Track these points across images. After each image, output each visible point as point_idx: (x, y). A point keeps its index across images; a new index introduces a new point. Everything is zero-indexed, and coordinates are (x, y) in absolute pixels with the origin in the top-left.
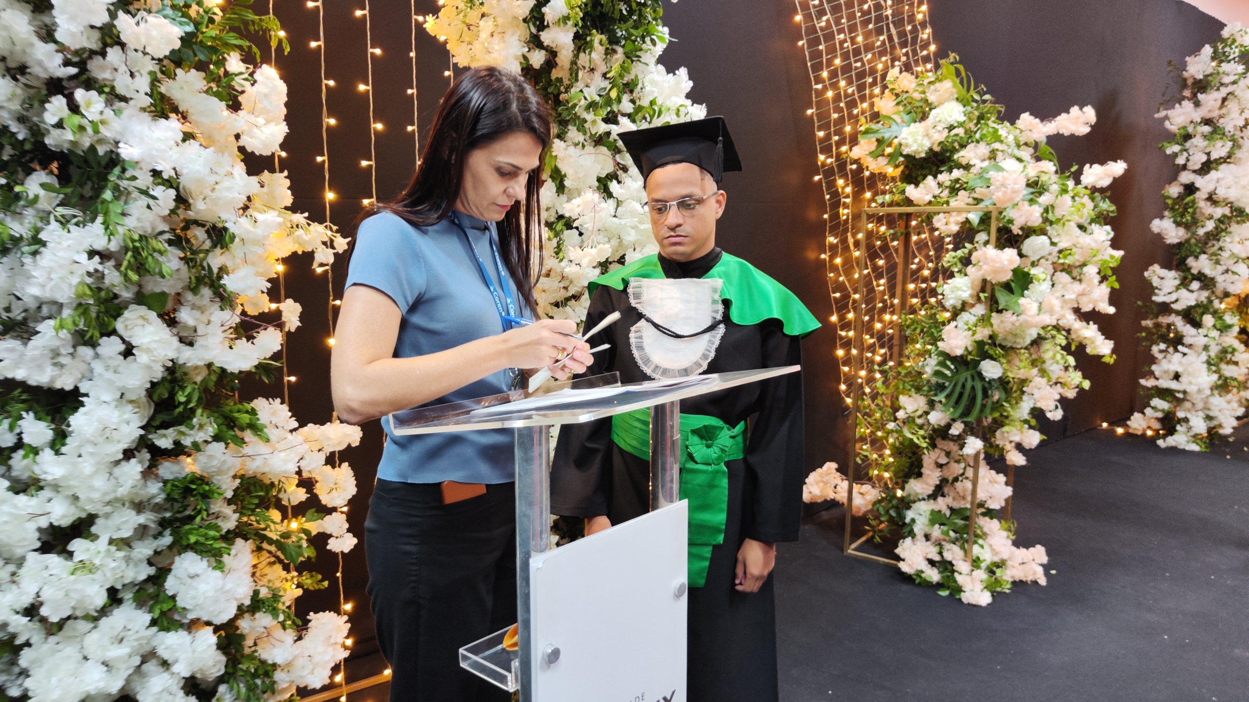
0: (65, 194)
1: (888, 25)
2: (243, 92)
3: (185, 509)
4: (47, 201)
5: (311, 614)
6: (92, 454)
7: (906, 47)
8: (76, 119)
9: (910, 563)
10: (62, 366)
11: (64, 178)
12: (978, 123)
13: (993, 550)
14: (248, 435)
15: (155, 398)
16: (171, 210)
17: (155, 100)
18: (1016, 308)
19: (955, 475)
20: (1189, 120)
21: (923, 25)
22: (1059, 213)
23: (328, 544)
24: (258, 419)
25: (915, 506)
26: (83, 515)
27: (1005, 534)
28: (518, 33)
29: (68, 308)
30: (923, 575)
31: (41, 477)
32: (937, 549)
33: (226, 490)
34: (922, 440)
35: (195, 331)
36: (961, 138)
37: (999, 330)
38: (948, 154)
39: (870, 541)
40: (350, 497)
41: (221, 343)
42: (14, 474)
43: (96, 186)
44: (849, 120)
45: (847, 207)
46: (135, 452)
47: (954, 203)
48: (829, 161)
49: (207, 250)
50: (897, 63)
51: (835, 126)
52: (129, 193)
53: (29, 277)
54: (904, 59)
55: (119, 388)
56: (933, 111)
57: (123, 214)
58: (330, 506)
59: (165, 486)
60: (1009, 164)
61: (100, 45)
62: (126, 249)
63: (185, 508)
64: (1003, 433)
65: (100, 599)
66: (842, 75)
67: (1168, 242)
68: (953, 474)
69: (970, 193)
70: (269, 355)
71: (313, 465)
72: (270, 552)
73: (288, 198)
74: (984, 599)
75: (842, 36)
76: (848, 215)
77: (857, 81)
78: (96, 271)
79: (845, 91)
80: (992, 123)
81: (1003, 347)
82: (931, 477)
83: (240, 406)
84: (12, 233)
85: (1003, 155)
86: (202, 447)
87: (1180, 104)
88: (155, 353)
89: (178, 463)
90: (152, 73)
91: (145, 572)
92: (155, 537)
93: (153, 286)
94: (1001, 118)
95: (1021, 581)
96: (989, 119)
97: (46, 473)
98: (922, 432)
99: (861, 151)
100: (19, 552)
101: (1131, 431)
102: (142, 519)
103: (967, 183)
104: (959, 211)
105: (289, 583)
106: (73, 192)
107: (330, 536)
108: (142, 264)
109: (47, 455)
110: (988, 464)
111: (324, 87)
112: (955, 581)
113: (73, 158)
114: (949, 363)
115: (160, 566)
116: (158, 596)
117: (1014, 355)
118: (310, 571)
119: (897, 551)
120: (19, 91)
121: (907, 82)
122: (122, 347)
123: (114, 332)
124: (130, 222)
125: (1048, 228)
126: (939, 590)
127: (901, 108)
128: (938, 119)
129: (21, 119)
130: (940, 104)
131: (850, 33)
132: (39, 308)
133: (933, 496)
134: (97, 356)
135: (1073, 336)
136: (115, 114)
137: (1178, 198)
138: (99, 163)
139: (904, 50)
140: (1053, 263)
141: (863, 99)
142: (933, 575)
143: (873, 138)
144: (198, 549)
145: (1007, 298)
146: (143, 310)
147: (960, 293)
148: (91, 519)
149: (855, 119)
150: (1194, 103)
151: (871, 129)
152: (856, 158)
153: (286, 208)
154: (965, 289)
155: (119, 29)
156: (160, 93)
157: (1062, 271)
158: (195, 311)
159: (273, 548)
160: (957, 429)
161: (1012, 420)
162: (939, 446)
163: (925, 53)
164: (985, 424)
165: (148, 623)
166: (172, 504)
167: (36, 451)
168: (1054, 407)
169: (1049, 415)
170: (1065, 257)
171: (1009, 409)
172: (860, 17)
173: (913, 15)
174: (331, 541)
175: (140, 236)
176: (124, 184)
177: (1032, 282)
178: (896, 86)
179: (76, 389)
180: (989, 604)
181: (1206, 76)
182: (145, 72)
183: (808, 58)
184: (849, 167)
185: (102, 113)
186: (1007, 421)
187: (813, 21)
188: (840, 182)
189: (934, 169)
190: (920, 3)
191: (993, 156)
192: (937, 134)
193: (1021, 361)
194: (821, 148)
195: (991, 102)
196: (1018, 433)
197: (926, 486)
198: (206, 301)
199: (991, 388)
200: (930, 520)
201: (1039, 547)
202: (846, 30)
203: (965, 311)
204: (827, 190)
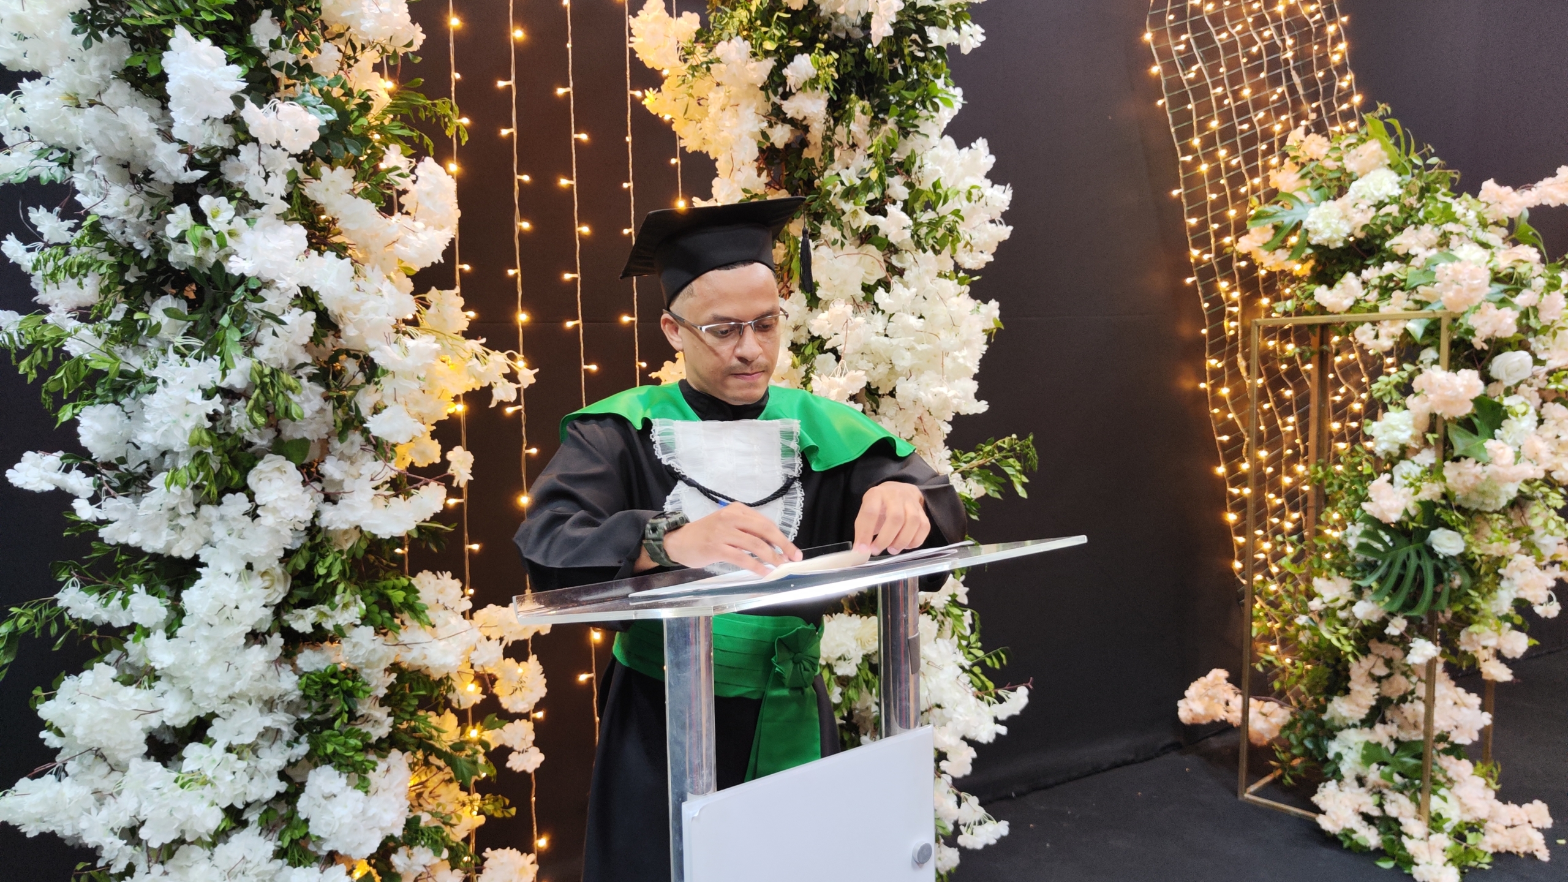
0: (194, 323)
1: (1288, 72)
2: (402, 192)
3: (324, 710)
4: (170, 329)
5: (488, 850)
6: (207, 639)
7: (1317, 100)
8: (200, 231)
9: (1334, 817)
10: (181, 529)
12: (1421, 197)
13: (1462, 805)
14: (405, 619)
15: (291, 569)
16: (311, 338)
17: (293, 205)
18: (1482, 455)
19: (1402, 693)
21: (1342, 70)
22: (1546, 317)
23: (507, 760)
24: (418, 598)
25: (1341, 735)
26: (200, 714)
28: (755, 104)
29: (185, 458)
30: (1354, 836)
31: (154, 665)
32: (1376, 799)
33: (376, 686)
34: (1343, 641)
35: (342, 485)
36: (1395, 218)
37: (1456, 486)
38: (1377, 242)
39: (1278, 782)
40: (537, 700)
41: (374, 501)
44: (1233, 201)
45: (1235, 319)
46: (264, 636)
47: (1384, 308)
48: (1206, 257)
49: (358, 386)
50: (1302, 122)
51: (1212, 211)
53: (147, 421)
54: (1313, 116)
55: (243, 557)
56: (1354, 184)
58: (512, 711)
59: (302, 680)
60: (1468, 253)
61: (233, 142)
62: (253, 386)
63: (324, 708)
64: (1471, 634)
65: (214, 820)
66: (1222, 142)
68: (1399, 690)
69: (1409, 294)
70: (429, 516)
71: (491, 659)
72: (439, 768)
73: (464, 321)
74: (1448, 877)
75: (1220, 90)
76: (1236, 329)
77: (1244, 149)
78: (217, 412)
79: (1227, 163)
80: (1442, 195)
81: (1459, 508)
82: (1364, 694)
83: (396, 581)
84: (131, 368)
85: (1460, 239)
86: (348, 632)
88: (284, 514)
90: (291, 173)
91: (274, 787)
92: (290, 745)
93: (293, 431)
94: (1457, 191)
95: (1509, 853)
96: (1437, 191)
97: (159, 661)
98: (1344, 631)
99: (1252, 242)
100: (124, 757)
102: (268, 721)
103: (1405, 280)
104: (1394, 319)
105: (468, 808)
106: (203, 320)
107: (511, 750)
109: (160, 638)
110: (1453, 678)
111: (516, 184)
112: (1403, 848)
114: (1380, 533)
115: (292, 781)
116: (292, 818)
117: (1483, 522)
118: (495, 793)
119: (1315, 799)
120: (137, 201)
121: (1316, 146)
122: (248, 506)
123: (244, 488)
125: (1531, 340)
126: (1378, 859)
127: (1308, 182)
128: (1360, 194)
129: (146, 235)
130: (1364, 173)
131: (1232, 85)
132: (161, 458)
133: (1368, 722)
134: (220, 517)
136: (247, 223)
138: (226, 281)
139: (1314, 105)
140: (1540, 390)
141: (1253, 172)
142: (1370, 837)
143: (1268, 224)
144: (336, 761)
145: (1468, 440)
146: (279, 460)
147: (1396, 433)
148: (208, 719)
149: (1242, 201)
151: (1266, 212)
152: (1245, 251)
153: (461, 334)
154: (1403, 427)
155: (247, 121)
156: (301, 196)
157: (1554, 401)
158: (343, 462)
159: (443, 763)
160: (1396, 627)
161: (1483, 616)
162: (1373, 651)
163: (1345, 106)
164: (1442, 620)
165: (270, 855)
166: (310, 703)
167: (147, 634)
168: (1546, 599)
169: (1538, 610)
170: (1558, 381)
171: (1479, 600)
172: (1246, 64)
173: (1326, 56)
174: (512, 756)
175: (272, 370)
177: (1506, 417)
178: (1300, 153)
179: (196, 557)
182: (282, 171)
183: (1170, 122)
184: (1236, 264)
185: (231, 222)
186: (1476, 618)
187: (1177, 71)
188: (1223, 285)
189: (1358, 262)
190: (1336, 40)
191: (1444, 241)
192: (1359, 215)
193: (1493, 531)
194: (1193, 240)
195: (1439, 167)
196: (1495, 634)
197: (1354, 707)
198: (357, 448)
199: (1447, 570)
200: (1363, 757)
201: (1537, 803)
202: (1226, 81)
203: (1408, 459)
204: (1204, 296)
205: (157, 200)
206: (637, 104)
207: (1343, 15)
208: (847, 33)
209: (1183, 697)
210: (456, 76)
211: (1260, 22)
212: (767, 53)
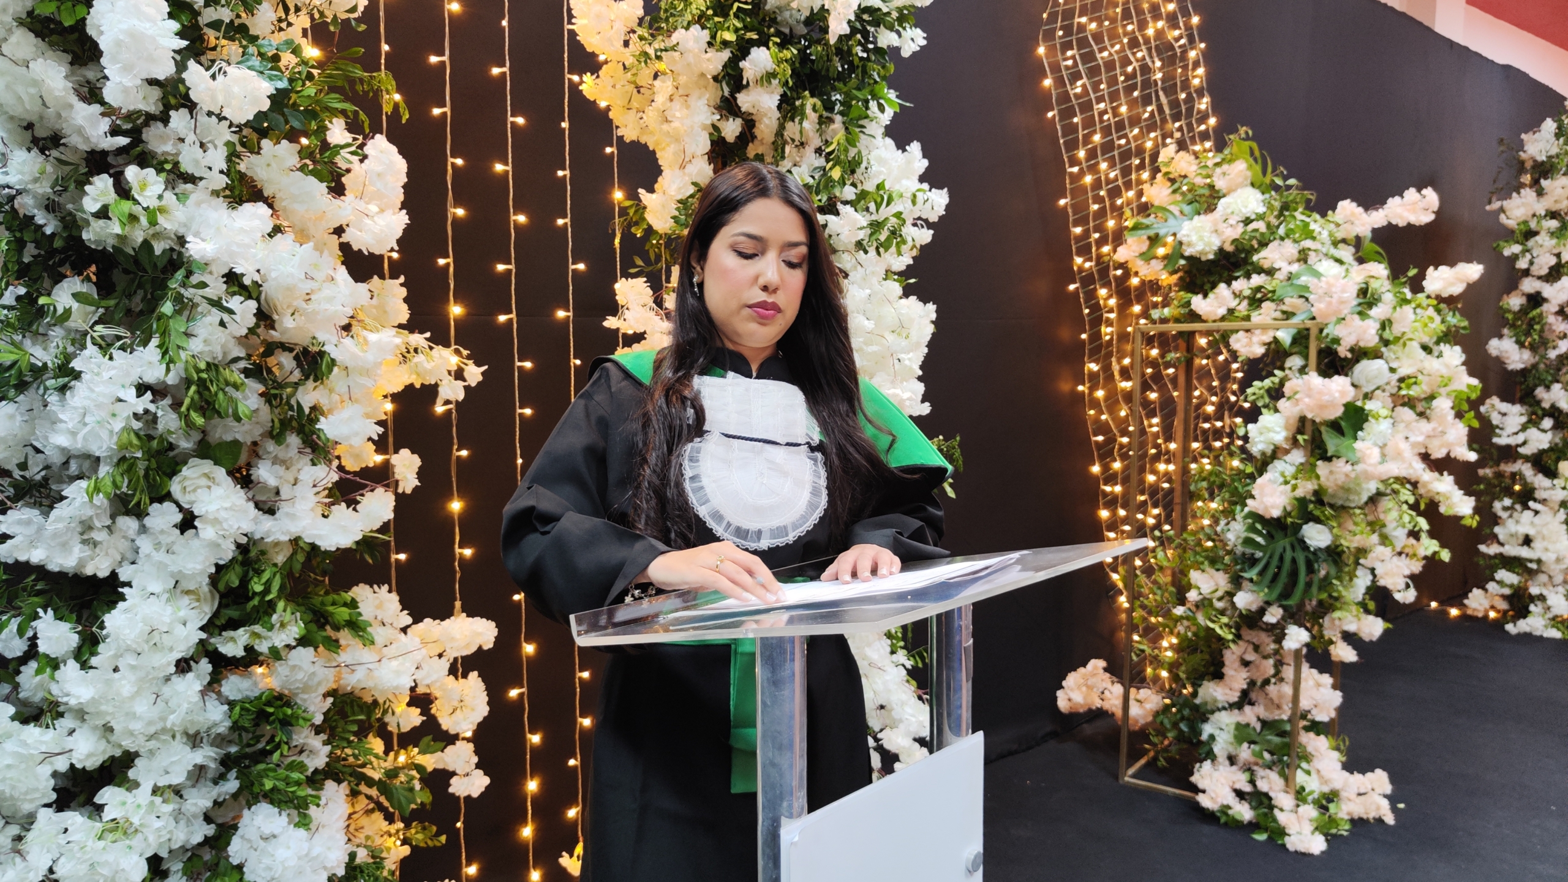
0: (107, 309)
1: (1157, 92)
2: (348, 171)
3: (258, 742)
4: (81, 317)
6: (133, 668)
7: (1179, 120)
8: (126, 206)
9: (1213, 795)
10: (95, 544)
11: (105, 287)
12: (1281, 214)
13: (1321, 777)
14: (345, 637)
15: (221, 586)
16: (249, 329)
17: (233, 181)
18: (1351, 455)
19: (1266, 676)
20: (1531, 213)
21: (1200, 93)
22: (1397, 330)
23: (449, 785)
24: (360, 614)
25: (1213, 717)
26: (118, 753)
27: (1336, 755)
28: (707, 96)
29: (106, 464)
30: (1230, 812)
31: (60, 700)
32: (1247, 776)
33: (314, 712)
34: (1226, 629)
35: (278, 493)
36: (1262, 234)
37: (1328, 484)
38: (1243, 255)
39: (1152, 764)
40: (480, 719)
41: (312, 510)
42: (22, 695)
43: (149, 296)
44: (1112, 212)
45: (1111, 325)
46: (192, 663)
47: (1256, 318)
48: (1088, 265)
49: (296, 383)
50: (1168, 141)
51: (1094, 221)
52: (195, 306)
53: (54, 421)
54: (1178, 135)
55: (172, 575)
56: (1222, 200)
57: (188, 335)
58: (452, 732)
59: (231, 710)
60: (1327, 268)
61: (161, 108)
62: (188, 382)
63: (258, 739)
64: (1332, 620)
65: (138, 873)
66: (1103, 154)
67: (1510, 367)
68: (1262, 674)
69: (1277, 305)
70: (377, 525)
71: (434, 677)
72: (369, 797)
73: (403, 314)
74: (1317, 845)
75: (1102, 106)
76: (1112, 334)
77: (1121, 163)
78: (147, 411)
79: (1107, 176)
80: (1300, 214)
81: (1332, 506)
82: (1236, 679)
83: (335, 596)
84: (33, 360)
85: (1317, 255)
86: (283, 654)
87: (1519, 193)
88: (225, 526)
89: (250, 675)
90: (228, 144)
91: (201, 832)
92: (216, 782)
93: (226, 431)
94: (1310, 208)
95: (1361, 819)
96: (1296, 210)
97: (68, 695)
98: (1225, 620)
99: (1128, 252)
100: (27, 807)
101: (1469, 612)
102: (198, 757)
103: (1274, 292)
104: (1264, 328)
105: (393, 839)
106: (117, 305)
107: (453, 774)
108: (208, 403)
109: (71, 668)
110: (1311, 661)
111: (449, 168)
112: (1275, 820)
113: (121, 259)
114: (1259, 526)
115: (220, 821)
116: (217, 865)
117: (1346, 516)
118: (421, 822)
119: (1193, 779)
120: (49, 169)
121: (1183, 163)
122: (178, 517)
123: (168, 497)
124: (195, 346)
125: (1385, 349)
126: (1253, 832)
127: (1178, 197)
128: (1229, 211)
129: (50, 207)
130: (1231, 191)
131: (1111, 103)
132: (66, 463)
133: (1238, 705)
134: (143, 529)
135: (1421, 490)
136: (178, 199)
137: (1520, 310)
138: (155, 265)
139: (1177, 125)
140: (1392, 395)
141: (1128, 185)
142: (1244, 812)
143: (1144, 235)
144: (278, 799)
145: (1337, 441)
146: (207, 466)
147: (1271, 435)
148: (128, 759)
149: (1118, 212)
150: (1536, 191)
151: (1142, 224)
152: (1122, 261)
153: (400, 326)
154: (1278, 429)
155: (188, 83)
156: (240, 172)
157: (1404, 405)
158: (277, 467)
159: (374, 792)
160: (1273, 615)
161: (1344, 603)
162: (1247, 638)
163: (1203, 127)
164: (1310, 608)
166: (240, 735)
167: (54, 664)
168: (1403, 586)
169: (1398, 596)
170: (1409, 387)
171: (1340, 588)
172: (1123, 82)
173: (1187, 79)
174: (454, 781)
175: (208, 364)
176: (188, 293)
177: (1367, 420)
178: (1171, 169)
179: (114, 575)
180: (1323, 853)
181: (1550, 157)
182: (220, 143)
183: (1060, 134)
184: (1112, 273)
185: (160, 197)
186: (1338, 604)
187: (1065, 85)
188: (1103, 292)
189: (1226, 274)
190: (1196, 65)
191: (1303, 257)
192: (1230, 229)
193: (1356, 524)
194: (1077, 248)
195: (1297, 188)
196: (1355, 619)
197: (1228, 691)
198: (293, 452)
199: (1317, 561)
200: (1236, 737)
201: (1379, 771)
202: (1106, 98)
203: (1279, 459)
204: (1086, 302)
205: (68, 168)
206: (575, 89)
207: (1201, 42)
208: (791, 30)
209: (1061, 687)
210: (386, 47)
211: (1134, 44)
212: (725, 44)
